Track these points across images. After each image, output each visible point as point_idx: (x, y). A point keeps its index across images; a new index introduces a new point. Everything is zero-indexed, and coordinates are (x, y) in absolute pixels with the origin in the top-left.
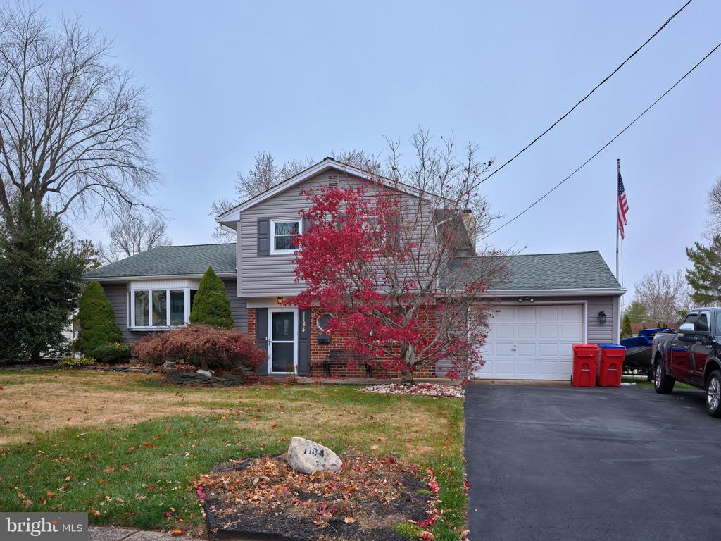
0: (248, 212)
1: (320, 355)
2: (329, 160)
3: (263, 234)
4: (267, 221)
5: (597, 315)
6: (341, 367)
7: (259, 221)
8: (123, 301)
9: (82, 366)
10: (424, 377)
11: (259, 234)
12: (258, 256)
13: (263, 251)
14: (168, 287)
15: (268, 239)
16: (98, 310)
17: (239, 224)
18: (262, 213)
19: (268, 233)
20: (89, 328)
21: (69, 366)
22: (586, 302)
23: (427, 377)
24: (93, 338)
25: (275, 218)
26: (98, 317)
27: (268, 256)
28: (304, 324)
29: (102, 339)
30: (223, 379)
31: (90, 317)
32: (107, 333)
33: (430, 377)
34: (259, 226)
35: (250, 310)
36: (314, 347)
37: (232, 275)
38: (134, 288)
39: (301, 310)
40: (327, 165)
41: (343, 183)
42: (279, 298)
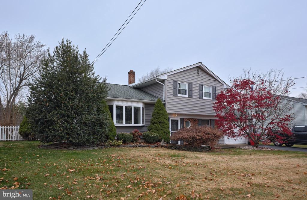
0: (170, 76)
2: (200, 63)
4: (176, 82)
7: (174, 81)
11: (174, 87)
12: (173, 96)
13: (175, 94)
14: (133, 105)
15: (177, 89)
17: (166, 80)
19: (177, 87)
25: (179, 81)
27: (177, 96)
28: (182, 125)
34: (173, 83)
38: (115, 104)
39: (181, 119)
40: (199, 65)
41: (201, 73)
42: (176, 114)
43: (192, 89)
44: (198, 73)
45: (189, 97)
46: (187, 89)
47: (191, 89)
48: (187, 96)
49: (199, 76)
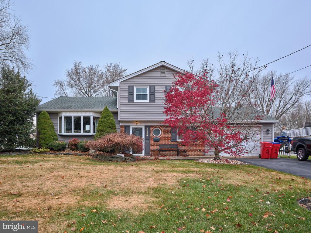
0: (123, 82)
1: (155, 146)
2: (163, 62)
3: (131, 92)
4: (133, 87)
5: (266, 131)
6: (164, 152)
7: (129, 87)
8: (56, 121)
9: (44, 152)
10: (200, 156)
11: (129, 92)
12: (128, 102)
13: (131, 100)
14: (82, 115)
15: (133, 95)
16: (48, 125)
17: (119, 87)
18: (130, 83)
19: (133, 92)
20: (44, 134)
21: (37, 152)
22: (262, 125)
23: (201, 156)
24: (47, 139)
25: (136, 86)
26: (48, 128)
27: (133, 102)
28: (147, 133)
29: (51, 139)
30: (130, 158)
31: (44, 128)
32: (53, 136)
33: (203, 156)
34: (129, 89)
35: (121, 126)
36: (152, 143)
37: (116, 110)
38: (64, 115)
39: (146, 127)
40: (162, 64)
41: (167, 72)
42: (136, 121)
43: (154, 92)
44: (163, 74)
45: (150, 102)
46: (148, 93)
47: (152, 93)
48: (148, 101)
49: (165, 76)
